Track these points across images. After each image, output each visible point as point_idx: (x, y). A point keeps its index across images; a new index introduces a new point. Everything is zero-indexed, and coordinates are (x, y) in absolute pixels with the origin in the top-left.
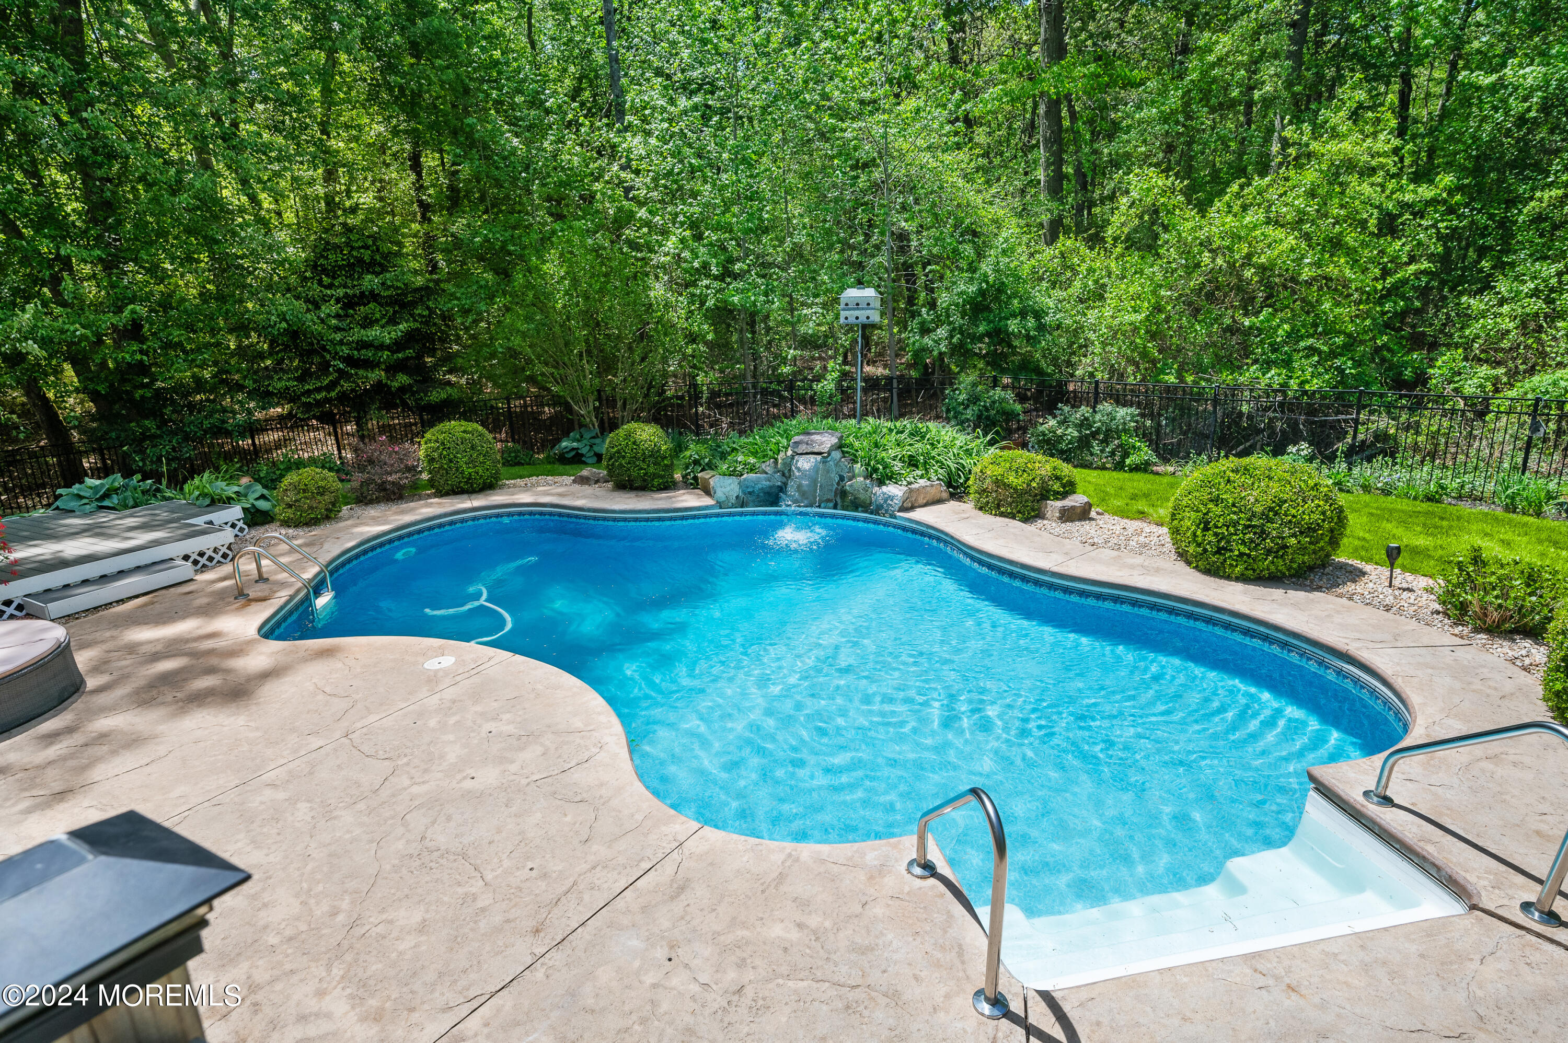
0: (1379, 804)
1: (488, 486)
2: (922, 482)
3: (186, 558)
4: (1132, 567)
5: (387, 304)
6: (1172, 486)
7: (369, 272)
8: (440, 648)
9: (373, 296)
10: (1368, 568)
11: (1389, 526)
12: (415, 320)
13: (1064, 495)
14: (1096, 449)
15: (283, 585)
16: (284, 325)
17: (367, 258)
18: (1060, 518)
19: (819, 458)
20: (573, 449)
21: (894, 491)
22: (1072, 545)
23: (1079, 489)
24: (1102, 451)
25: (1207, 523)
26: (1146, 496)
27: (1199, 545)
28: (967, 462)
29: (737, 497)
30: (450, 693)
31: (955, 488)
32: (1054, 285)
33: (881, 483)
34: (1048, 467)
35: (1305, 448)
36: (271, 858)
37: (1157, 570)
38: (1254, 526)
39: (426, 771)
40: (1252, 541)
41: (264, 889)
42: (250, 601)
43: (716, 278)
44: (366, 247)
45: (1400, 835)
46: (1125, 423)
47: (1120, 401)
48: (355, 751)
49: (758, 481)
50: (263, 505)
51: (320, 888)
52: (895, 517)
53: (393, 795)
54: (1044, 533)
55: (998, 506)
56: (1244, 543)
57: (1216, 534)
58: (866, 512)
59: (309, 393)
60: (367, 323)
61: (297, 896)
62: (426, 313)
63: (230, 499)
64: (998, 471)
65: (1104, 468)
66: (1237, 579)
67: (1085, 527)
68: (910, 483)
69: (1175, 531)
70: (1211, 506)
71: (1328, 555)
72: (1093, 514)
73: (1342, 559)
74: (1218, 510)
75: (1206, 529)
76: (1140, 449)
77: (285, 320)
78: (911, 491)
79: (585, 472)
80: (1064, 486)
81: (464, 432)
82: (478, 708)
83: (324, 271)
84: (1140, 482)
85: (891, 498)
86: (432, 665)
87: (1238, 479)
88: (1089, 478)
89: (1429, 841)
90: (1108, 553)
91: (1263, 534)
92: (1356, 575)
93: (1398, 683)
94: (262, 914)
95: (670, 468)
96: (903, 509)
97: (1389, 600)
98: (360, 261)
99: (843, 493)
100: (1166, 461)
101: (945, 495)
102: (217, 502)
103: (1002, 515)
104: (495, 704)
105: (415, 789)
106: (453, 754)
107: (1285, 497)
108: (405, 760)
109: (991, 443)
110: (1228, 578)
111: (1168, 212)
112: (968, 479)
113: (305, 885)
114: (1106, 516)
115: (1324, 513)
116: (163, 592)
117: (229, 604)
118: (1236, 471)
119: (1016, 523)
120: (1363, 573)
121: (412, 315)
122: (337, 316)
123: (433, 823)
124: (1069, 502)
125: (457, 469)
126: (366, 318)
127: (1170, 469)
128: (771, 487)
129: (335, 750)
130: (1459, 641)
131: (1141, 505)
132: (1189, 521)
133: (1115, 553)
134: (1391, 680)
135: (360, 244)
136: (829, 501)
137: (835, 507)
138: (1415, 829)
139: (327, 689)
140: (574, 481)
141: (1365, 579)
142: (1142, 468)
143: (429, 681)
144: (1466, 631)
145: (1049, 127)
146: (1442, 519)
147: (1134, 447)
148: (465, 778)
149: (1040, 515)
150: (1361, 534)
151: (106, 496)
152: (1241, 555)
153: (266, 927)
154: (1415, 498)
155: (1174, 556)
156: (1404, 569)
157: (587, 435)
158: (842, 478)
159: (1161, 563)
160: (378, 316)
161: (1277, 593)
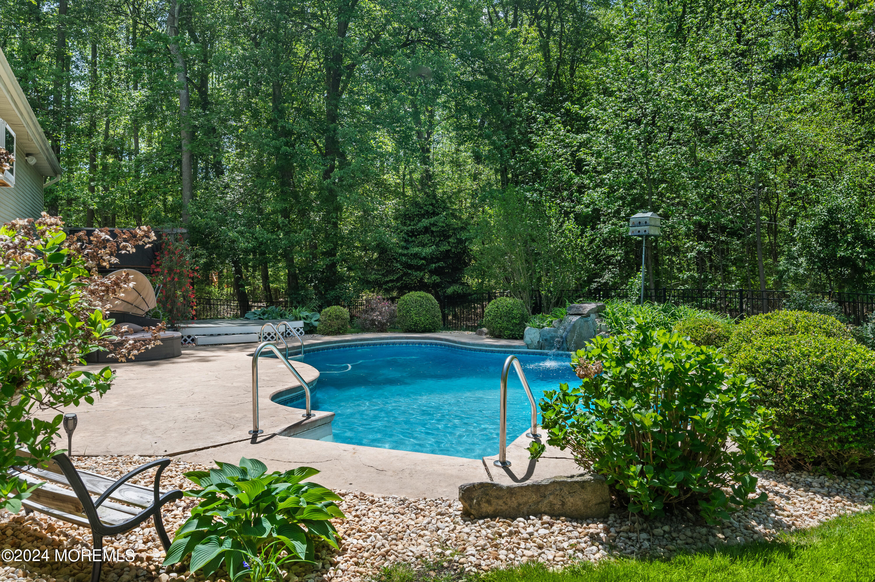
5: (437, 236)
19: (579, 317)
29: (539, 342)
49: (550, 332)
59: (387, 282)
62: (455, 241)
63: (303, 318)
79: (484, 328)
86: (281, 366)
102: (296, 319)
140: (476, 333)
151: (263, 314)
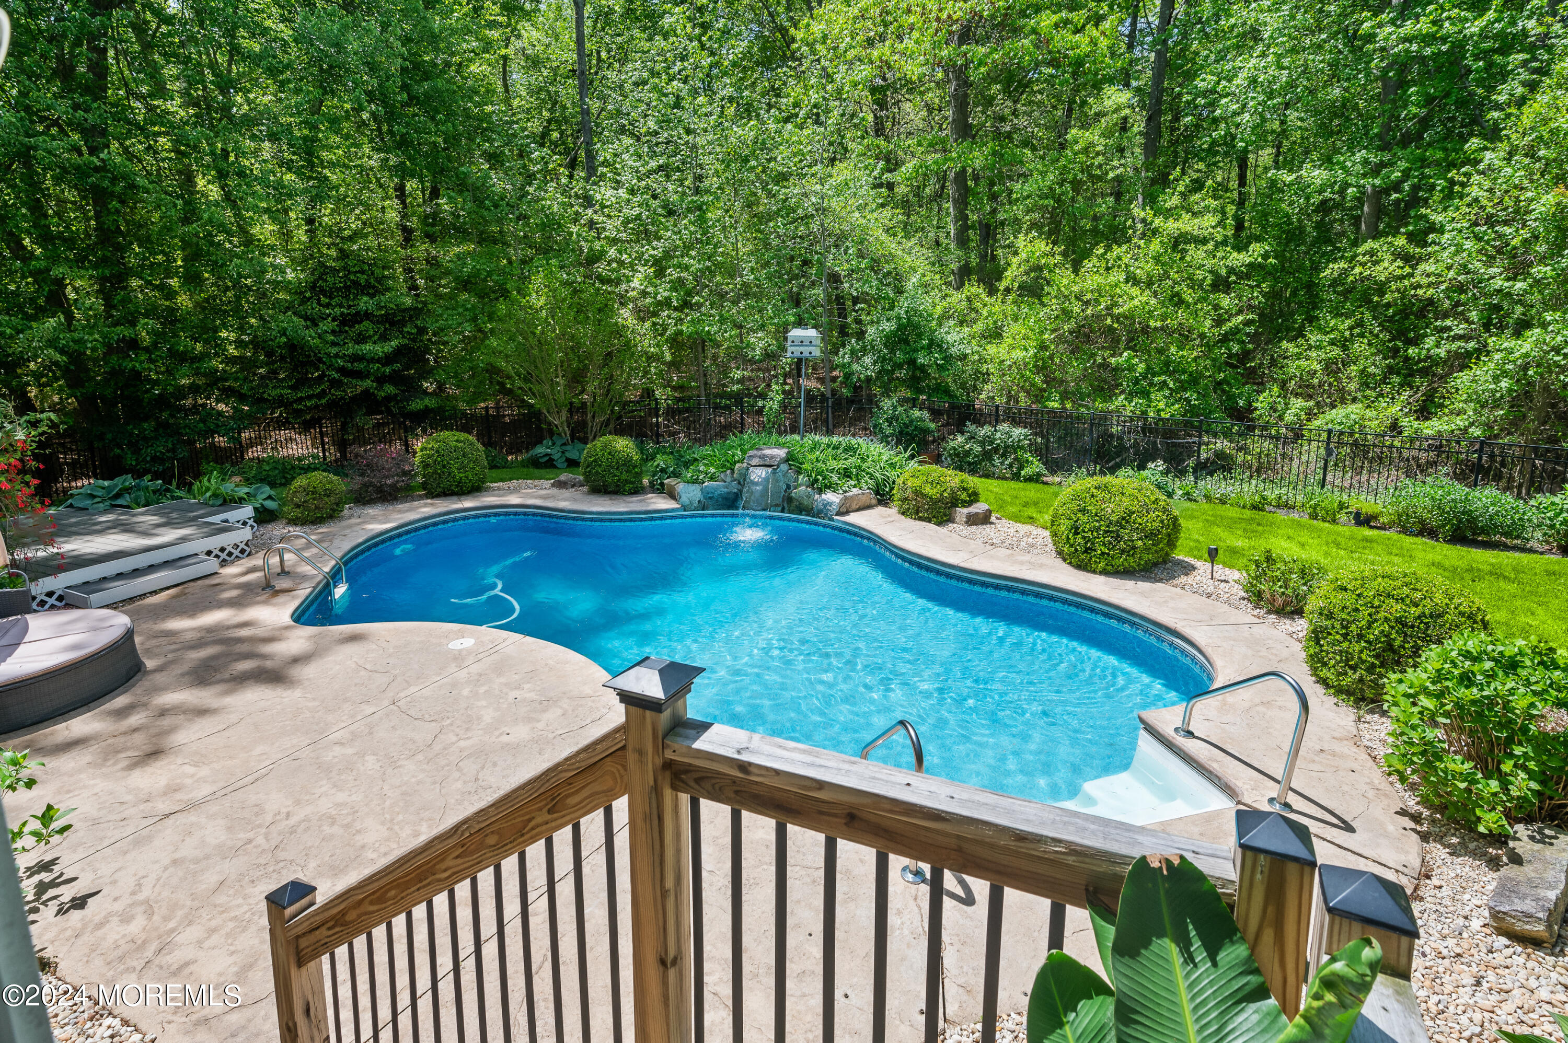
0: (1184, 736)
1: (475, 489)
2: (855, 491)
3: (209, 553)
4: (1022, 563)
5: (378, 323)
6: (1056, 495)
7: (363, 294)
8: (459, 631)
9: (367, 315)
10: (1198, 564)
11: (1219, 530)
12: (404, 337)
13: (970, 503)
14: (997, 462)
15: (304, 577)
16: (284, 339)
17: (363, 282)
18: (967, 522)
19: (770, 470)
20: (547, 455)
21: (832, 498)
22: (977, 545)
23: (982, 498)
24: (1002, 463)
25: (1077, 529)
26: (1036, 504)
27: (1071, 546)
28: (892, 474)
29: (699, 502)
30: (475, 668)
31: (882, 495)
32: (961, 323)
33: (820, 491)
34: (957, 480)
35: (1160, 465)
36: (354, 798)
37: (1041, 566)
38: (1111, 532)
39: (467, 729)
40: (1110, 543)
41: (354, 820)
42: (277, 593)
43: (676, 309)
44: (363, 272)
45: (1196, 757)
46: (1019, 441)
47: (1015, 420)
48: (404, 716)
49: (717, 489)
50: (270, 504)
51: (400, 817)
52: (833, 520)
53: (445, 749)
54: (954, 535)
55: (917, 512)
56: (1104, 544)
57: (1084, 538)
58: (808, 515)
60: (361, 339)
61: (383, 823)
62: (414, 331)
63: (241, 500)
64: (917, 483)
65: (1004, 478)
66: (1101, 573)
67: (987, 530)
68: (845, 492)
69: (1055, 535)
70: (1079, 515)
71: (1167, 554)
72: (993, 519)
73: (1180, 557)
74: (1084, 519)
75: (1076, 533)
76: (1032, 463)
77: (285, 334)
78: (846, 498)
79: (563, 477)
80: (970, 496)
81: (457, 441)
82: (503, 680)
83: (323, 291)
84: (1031, 491)
85: (830, 504)
86: (455, 645)
87: (1100, 494)
88: (991, 488)
89: (1216, 761)
90: (1003, 552)
91: (1118, 538)
92: (1188, 569)
93: (1209, 651)
94: (357, 837)
95: (639, 475)
96: (839, 513)
97: (1211, 589)
98: (356, 283)
99: (790, 499)
100: (1053, 472)
101: (874, 502)
102: (229, 502)
103: (920, 519)
104: (516, 677)
105: (462, 744)
106: (488, 716)
107: (1134, 509)
108: (448, 722)
109: (912, 457)
110: (1094, 572)
111: (1050, 271)
112: (892, 489)
113: (387, 816)
114: (1004, 520)
115: (1162, 522)
116: (192, 584)
117: (258, 594)
118: (1098, 488)
119: (932, 526)
120: (1194, 568)
121: (401, 332)
122: (333, 332)
123: (483, 768)
124: (974, 509)
125: (450, 474)
126: (360, 334)
127: (1057, 479)
128: (728, 493)
129: (387, 715)
130: (1258, 621)
131: (1031, 512)
132: (1064, 527)
133: (1009, 552)
134: (1204, 650)
135: (357, 269)
136: (777, 505)
137: (783, 511)
138: (1206, 753)
139: (367, 666)
140: (553, 485)
141: (1195, 573)
142: (1034, 479)
143: (455, 659)
144: (1262, 612)
145: (958, 190)
146: (1259, 524)
147: (1027, 461)
148: (501, 734)
149: (951, 520)
150: (1197, 537)
151: (118, 496)
152: (1103, 554)
153: (363, 847)
154: (1244, 507)
155: (1054, 554)
156: (1225, 564)
157: (559, 443)
158: (788, 487)
159: (1044, 560)
160: (371, 333)
161: (1130, 584)
